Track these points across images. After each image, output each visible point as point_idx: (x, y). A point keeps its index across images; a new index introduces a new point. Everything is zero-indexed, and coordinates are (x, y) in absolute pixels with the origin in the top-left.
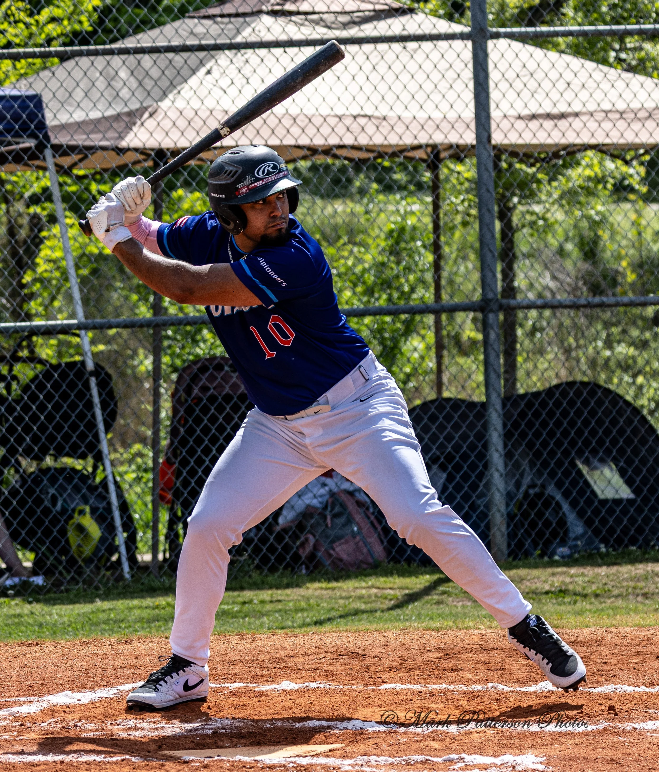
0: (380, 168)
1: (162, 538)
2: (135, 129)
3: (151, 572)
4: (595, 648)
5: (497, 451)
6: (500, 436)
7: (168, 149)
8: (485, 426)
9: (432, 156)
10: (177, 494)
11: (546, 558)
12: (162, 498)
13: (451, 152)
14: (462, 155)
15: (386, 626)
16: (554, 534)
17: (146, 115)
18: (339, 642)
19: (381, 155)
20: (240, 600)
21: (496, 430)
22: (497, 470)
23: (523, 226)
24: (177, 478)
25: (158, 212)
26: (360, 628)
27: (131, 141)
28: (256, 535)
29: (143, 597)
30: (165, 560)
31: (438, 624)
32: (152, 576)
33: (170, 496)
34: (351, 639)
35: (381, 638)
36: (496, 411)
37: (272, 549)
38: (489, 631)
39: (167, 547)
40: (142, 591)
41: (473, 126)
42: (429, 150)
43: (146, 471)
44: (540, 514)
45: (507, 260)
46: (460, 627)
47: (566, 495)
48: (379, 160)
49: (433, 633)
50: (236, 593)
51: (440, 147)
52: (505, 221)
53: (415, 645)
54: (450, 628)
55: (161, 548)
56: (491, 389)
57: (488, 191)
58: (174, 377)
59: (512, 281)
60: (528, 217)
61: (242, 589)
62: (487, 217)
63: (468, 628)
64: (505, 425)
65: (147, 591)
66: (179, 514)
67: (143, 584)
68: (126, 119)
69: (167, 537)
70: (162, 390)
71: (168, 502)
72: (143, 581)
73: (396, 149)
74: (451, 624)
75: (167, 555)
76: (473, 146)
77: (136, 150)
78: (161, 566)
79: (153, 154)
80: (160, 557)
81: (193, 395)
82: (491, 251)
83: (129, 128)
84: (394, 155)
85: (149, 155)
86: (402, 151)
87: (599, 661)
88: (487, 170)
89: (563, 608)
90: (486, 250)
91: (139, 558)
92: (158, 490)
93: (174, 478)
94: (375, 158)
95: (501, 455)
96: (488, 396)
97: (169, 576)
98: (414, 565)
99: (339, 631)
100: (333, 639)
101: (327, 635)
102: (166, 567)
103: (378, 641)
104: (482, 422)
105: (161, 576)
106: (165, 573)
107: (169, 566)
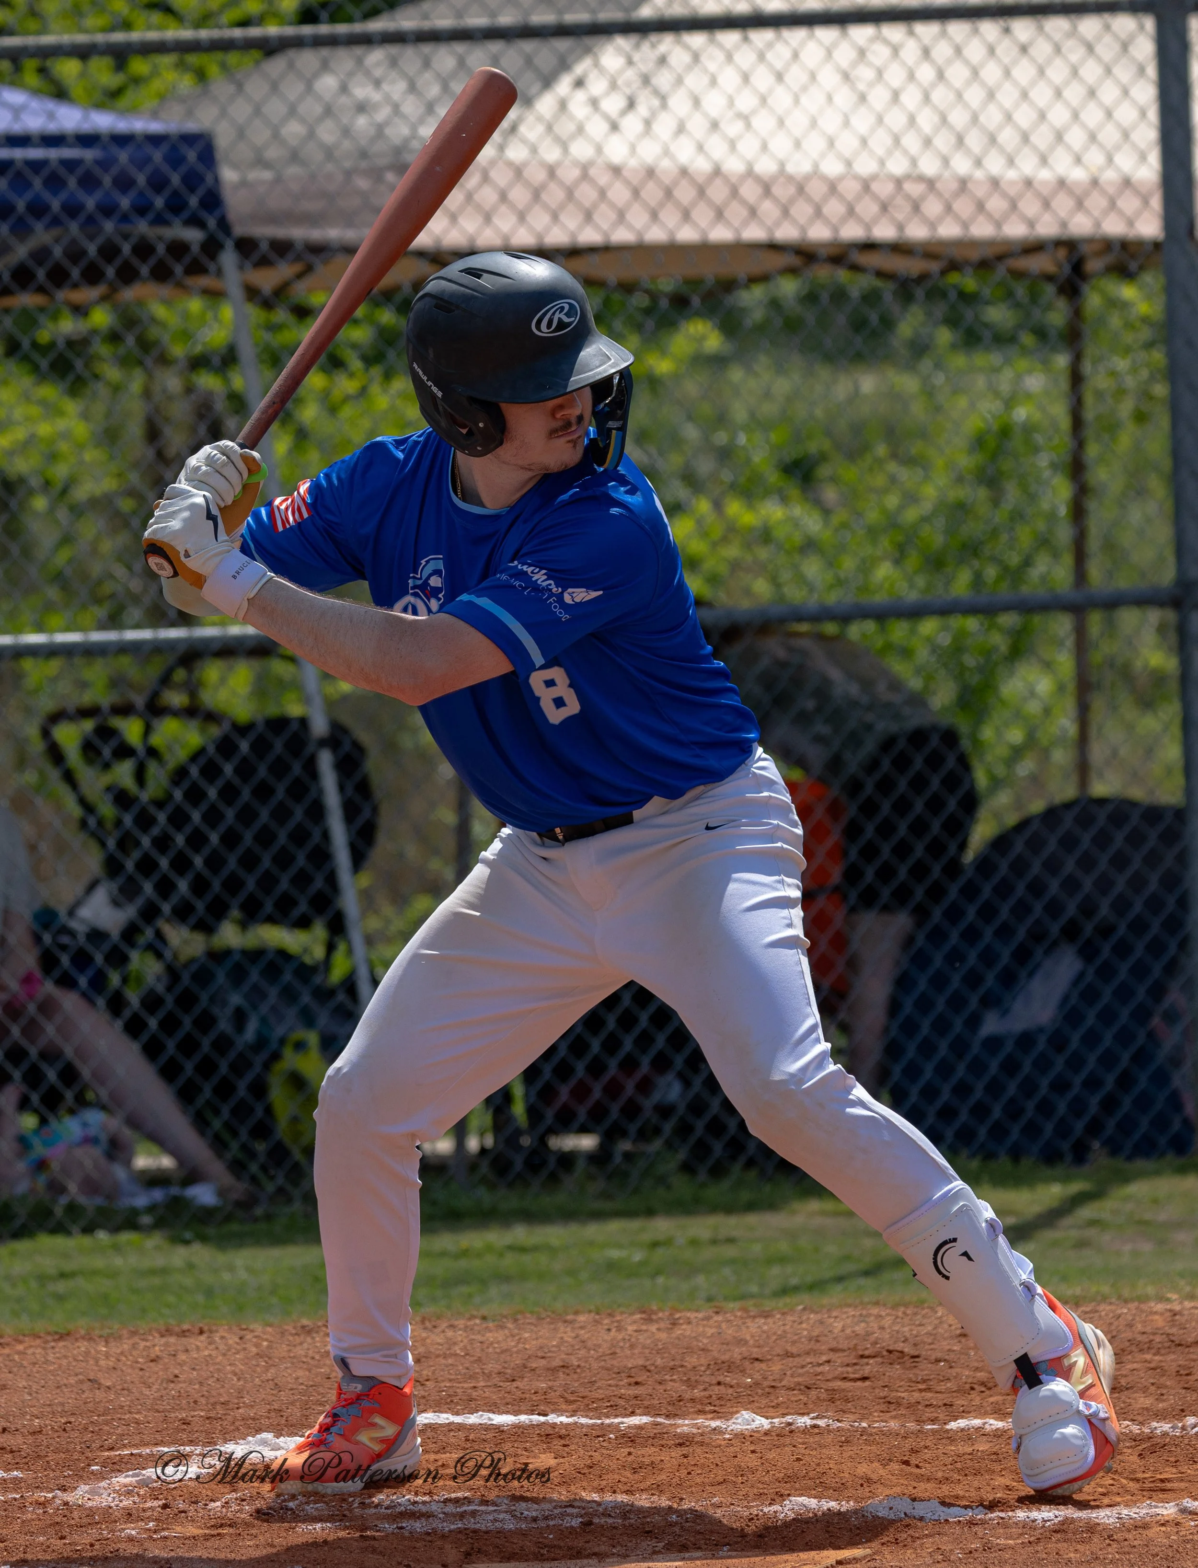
0: (953, 295)
3: (451, 1178)
8: (1182, 859)
9: (1067, 269)
13: (1109, 259)
14: (1133, 266)
18: (860, 1328)
19: (954, 266)
20: (647, 1237)
26: (906, 1298)
29: (433, 1231)
30: (483, 1151)
31: (1078, 1291)
32: (453, 1185)
34: (887, 1322)
38: (1188, 1304)
39: (488, 1121)
40: (431, 1218)
41: (1156, 202)
42: (1062, 253)
46: (1126, 1293)
48: (954, 278)
50: (637, 1223)
51: (1085, 249)
54: (1104, 1299)
56: (1195, 777)
57: (1190, 344)
61: (650, 1212)
62: (1188, 401)
63: (1142, 1299)
65: (443, 1218)
73: (989, 253)
74: (1106, 1289)
75: (489, 1141)
76: (1157, 246)
78: (472, 1164)
80: (473, 1144)
82: (1195, 475)
84: (984, 265)
86: (1000, 258)
90: (1183, 473)
94: (944, 272)
96: (1188, 791)
97: (492, 1187)
98: (1026, 1163)
99: (862, 1303)
100: (849, 1321)
101: (834, 1314)
102: (485, 1168)
103: (946, 1326)
104: (1175, 850)
105: (474, 1187)
106: (483, 1180)
107: (492, 1165)
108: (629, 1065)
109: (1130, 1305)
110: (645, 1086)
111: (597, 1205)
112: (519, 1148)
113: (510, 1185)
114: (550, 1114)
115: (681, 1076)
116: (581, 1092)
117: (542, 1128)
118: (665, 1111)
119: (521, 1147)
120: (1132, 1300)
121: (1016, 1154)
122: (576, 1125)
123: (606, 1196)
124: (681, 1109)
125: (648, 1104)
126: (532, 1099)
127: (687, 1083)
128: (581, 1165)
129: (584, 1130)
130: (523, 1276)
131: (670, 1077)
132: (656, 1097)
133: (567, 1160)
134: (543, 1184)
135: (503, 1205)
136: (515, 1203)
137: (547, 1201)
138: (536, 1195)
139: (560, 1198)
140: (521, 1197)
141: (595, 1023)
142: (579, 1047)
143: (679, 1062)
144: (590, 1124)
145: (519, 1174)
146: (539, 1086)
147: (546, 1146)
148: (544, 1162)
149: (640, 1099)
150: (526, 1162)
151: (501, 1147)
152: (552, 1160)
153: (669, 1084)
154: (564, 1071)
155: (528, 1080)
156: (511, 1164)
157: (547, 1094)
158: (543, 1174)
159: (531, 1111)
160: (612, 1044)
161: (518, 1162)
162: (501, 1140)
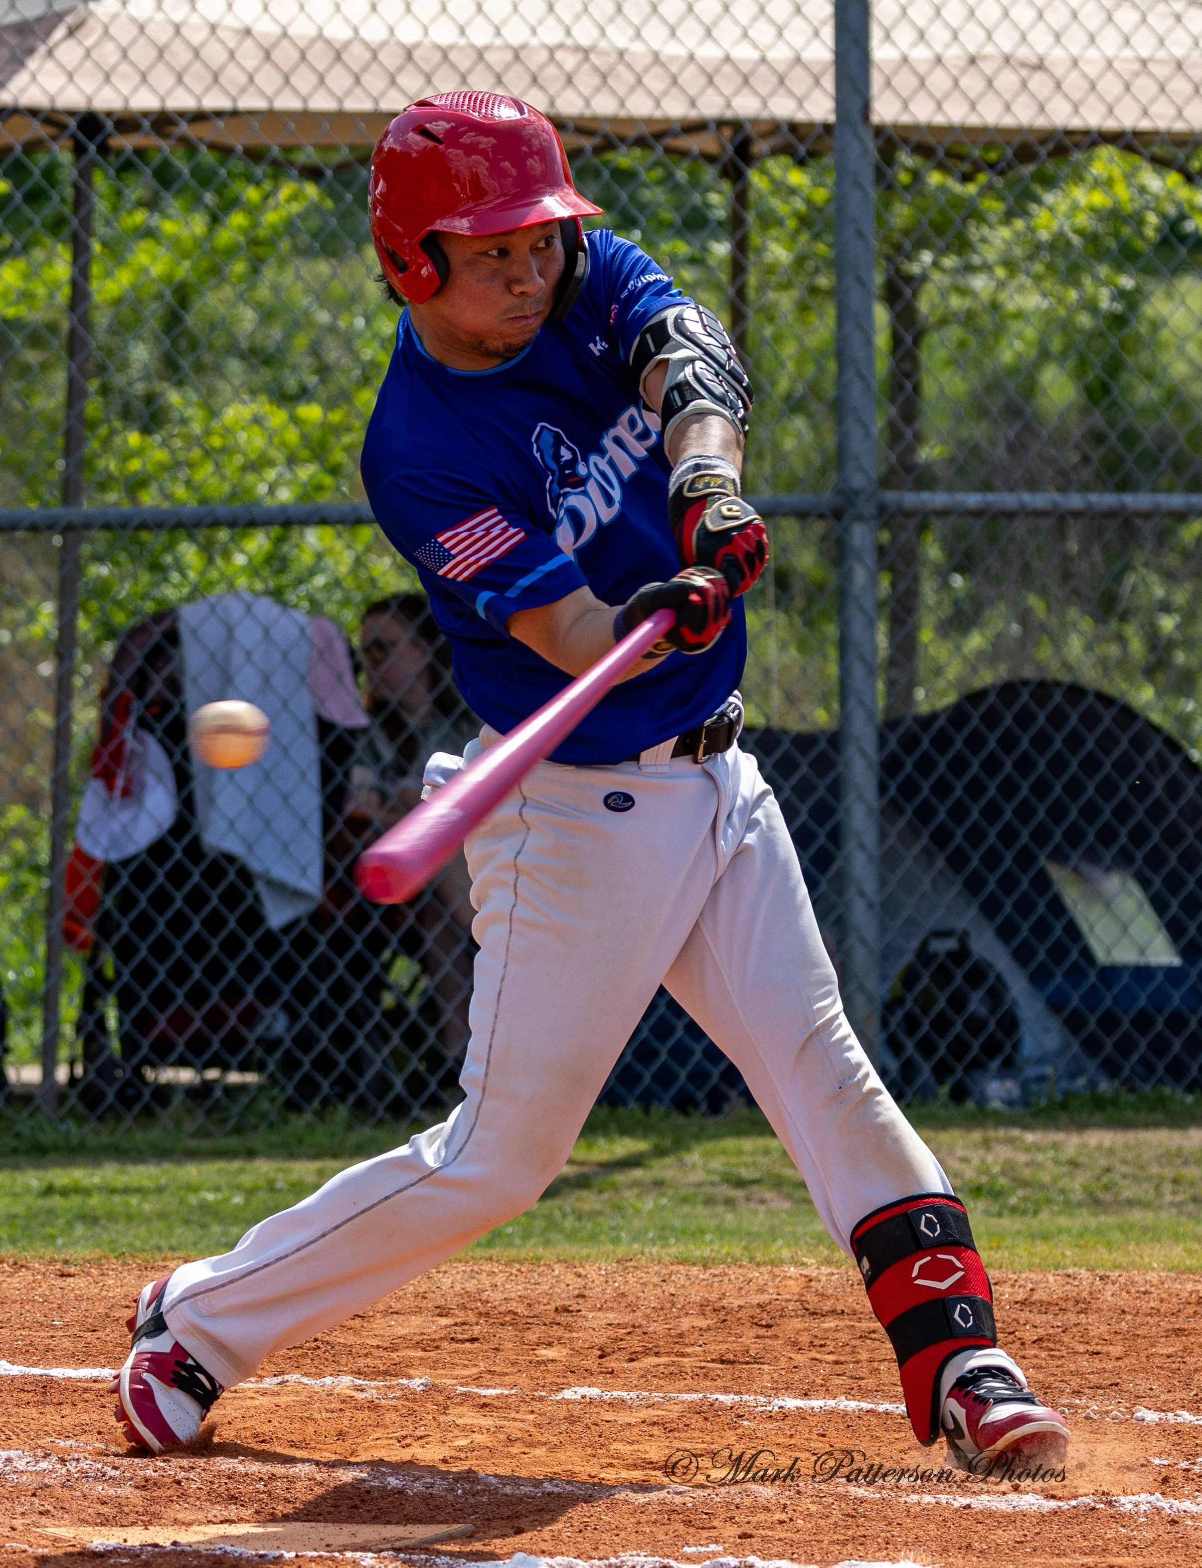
0: (607, 174)
1: (68, 1030)
2: (33, 63)
3: (38, 1109)
4: (1072, 1318)
5: (862, 846)
6: (870, 812)
7: (109, 114)
8: (836, 790)
9: (732, 151)
10: (105, 927)
11: (969, 1106)
12: (69, 936)
13: (774, 141)
14: (802, 150)
15: (584, 1251)
16: (990, 1049)
17: (60, 32)
18: (471, 1285)
19: (608, 144)
20: (246, 1180)
21: (861, 798)
22: (861, 893)
23: (943, 322)
24: (107, 889)
25: (82, 260)
26: (522, 1254)
27: (23, 90)
28: (288, 1030)
29: (15, 1167)
30: (73, 1080)
31: (706, 1251)
32: (40, 1117)
33: (87, 932)
34: (501, 1279)
35: (570, 1278)
36: (863, 754)
37: (324, 1063)
39: (79, 1049)
40: (15, 1151)
41: (829, 80)
42: (726, 134)
43: (36, 870)
44: (958, 1002)
45: (901, 402)
46: (760, 1255)
47: (1021, 957)
48: (609, 156)
49: (694, 1270)
50: (236, 1165)
51: (752, 130)
52: (901, 306)
53: (650, 1298)
54: (735, 1261)
55: (65, 1052)
56: (852, 703)
57: (861, 234)
58: (108, 650)
59: (913, 448)
60: (957, 302)
61: (252, 1154)
62: (855, 294)
63: (776, 1263)
64: (882, 788)
65: (28, 1153)
66: (109, 972)
67: (18, 1135)
68: (13, 40)
69: (79, 1027)
70: (78, 681)
71: (83, 945)
72: (20, 1127)
73: (645, 129)
74: (737, 1251)
75: (79, 1070)
76: (828, 127)
77: (34, 112)
78: (61, 1094)
79: (72, 123)
80: (62, 1074)
81: (151, 694)
82: (862, 378)
83: (17, 62)
84: (641, 142)
85: (63, 127)
86: (659, 136)
87: (1084, 1349)
88: (858, 185)
91: (12, 1074)
92: (60, 916)
93: (98, 889)
94: (597, 150)
95: (871, 859)
96: (845, 716)
97: (81, 1120)
98: (658, 1110)
99: (474, 1258)
100: (459, 1277)
103: (563, 1286)
104: (828, 779)
105: (62, 1120)
106: (71, 1113)
107: (82, 1096)
108: (233, 994)
110: (250, 1017)
111: (194, 1143)
113: (101, 1119)
114: (145, 1044)
116: (180, 1021)
117: (136, 1060)
120: (766, 1264)
121: (647, 1100)
122: (173, 1057)
123: (201, 1133)
124: (288, 1043)
126: (127, 1026)
127: (293, 1015)
128: (178, 1100)
129: (182, 1063)
130: (111, 1217)
131: (276, 1008)
133: (164, 1093)
134: (135, 1118)
135: (92, 1141)
136: (105, 1139)
137: (140, 1137)
138: (129, 1130)
139: (155, 1134)
140: (113, 1132)
141: (197, 948)
142: (179, 973)
143: (286, 992)
144: (190, 1057)
145: (111, 1108)
146: (134, 1012)
147: (142, 1078)
148: (140, 1095)
149: (244, 1031)
150: (120, 1095)
151: (92, 1076)
152: (147, 1093)
153: (274, 1017)
154: (162, 998)
155: (124, 1006)
156: (102, 1096)
157: (144, 1022)
158: (137, 1108)
159: (126, 1040)
160: (215, 971)
161: (111, 1094)
162: (92, 1068)
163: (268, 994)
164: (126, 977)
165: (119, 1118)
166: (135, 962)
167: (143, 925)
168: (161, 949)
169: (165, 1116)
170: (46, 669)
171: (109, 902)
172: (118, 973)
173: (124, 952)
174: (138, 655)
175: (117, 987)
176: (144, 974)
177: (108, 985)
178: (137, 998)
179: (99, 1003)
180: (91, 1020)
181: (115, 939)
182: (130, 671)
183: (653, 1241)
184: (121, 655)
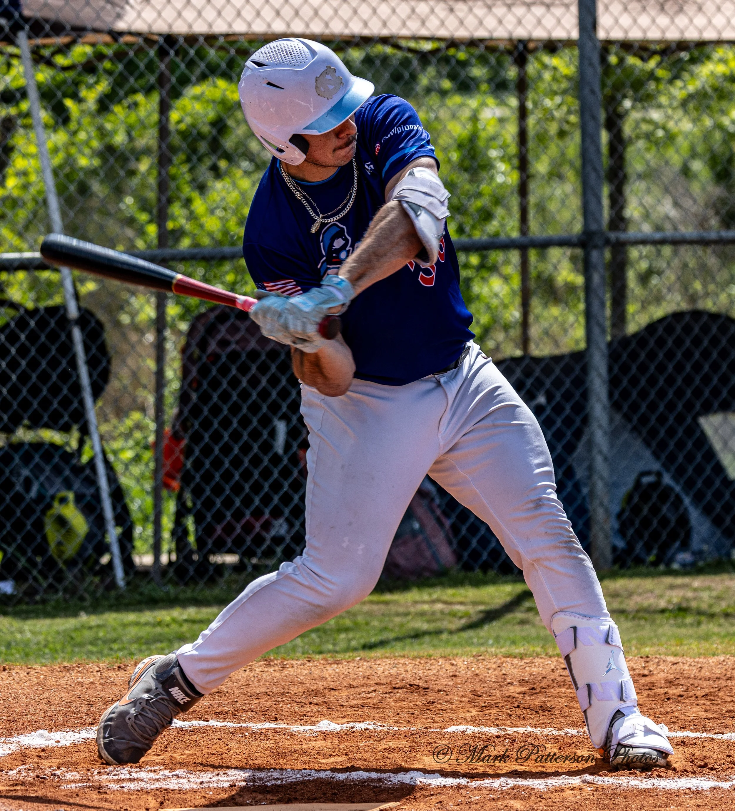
0: (453, 62)
1: (166, 535)
3: (152, 580)
4: (723, 683)
5: (600, 426)
6: (604, 407)
8: (585, 396)
10: (187, 479)
11: (662, 567)
15: (455, 651)
16: (673, 536)
18: (393, 671)
19: (454, 45)
21: (599, 400)
22: (600, 452)
23: (638, 137)
24: (187, 457)
26: (421, 654)
27: (132, 22)
28: (288, 532)
29: (140, 611)
30: (170, 563)
31: (521, 650)
32: (153, 584)
33: (177, 481)
34: (409, 668)
35: (448, 666)
36: (600, 375)
39: (173, 546)
40: (140, 603)
43: (146, 447)
44: (655, 510)
45: (616, 182)
46: (550, 651)
47: (689, 485)
48: (454, 52)
49: (515, 661)
52: (615, 131)
53: (492, 676)
54: (538, 655)
55: (165, 547)
57: (593, 92)
58: (184, 326)
59: (622, 208)
60: (645, 127)
62: (591, 125)
64: (610, 395)
65: (146, 603)
66: (189, 504)
67: (141, 594)
69: (173, 533)
70: (169, 345)
72: (142, 589)
74: (538, 649)
75: (174, 557)
78: (164, 571)
79: (161, 40)
80: (164, 559)
81: (210, 350)
82: (595, 169)
84: (472, 45)
85: (154, 42)
87: (729, 699)
88: (591, 65)
89: (683, 631)
90: (589, 168)
91: (137, 560)
92: (161, 475)
93: (182, 458)
94: (448, 49)
95: (605, 433)
97: (176, 584)
98: (491, 573)
99: (395, 656)
100: (387, 667)
101: (378, 662)
102: (171, 573)
103: (444, 670)
104: (581, 390)
105: (165, 585)
106: (170, 581)
107: (176, 571)
108: (257, 514)
109: (553, 659)
110: (267, 526)
112: (192, 562)
113: (186, 584)
114: (210, 542)
115: (287, 520)
116: (229, 529)
117: (205, 551)
118: (278, 540)
119: (193, 561)
120: (554, 656)
121: (485, 568)
122: (225, 549)
124: (288, 539)
125: (268, 537)
126: (200, 532)
127: (291, 525)
128: (228, 572)
129: (230, 551)
131: (281, 521)
132: (273, 532)
133: (220, 568)
134: (205, 583)
135: (182, 596)
136: (189, 594)
137: (207, 593)
138: (202, 590)
139: (216, 591)
140: (193, 591)
141: (237, 489)
142: (228, 503)
143: (287, 512)
144: (234, 548)
145: (192, 578)
146: (204, 525)
147: (208, 560)
148: (207, 570)
149: (264, 534)
150: (196, 570)
151: (181, 561)
152: (211, 569)
153: (281, 525)
154: (219, 517)
155: (198, 522)
156: (187, 571)
157: (209, 530)
158: (206, 578)
159: (199, 540)
160: (247, 502)
161: (191, 570)
162: (181, 556)
163: (276, 513)
164: (199, 506)
165: (196, 583)
166: (203, 498)
167: (207, 477)
168: (218, 490)
169: (222, 582)
170: (150, 337)
171: (189, 464)
172: (194, 504)
173: (197, 492)
174: (201, 329)
175: (194, 511)
176: (208, 504)
177: (189, 511)
178: (205, 517)
179: (184, 520)
180: (180, 530)
181: (192, 485)
182: (197, 338)
183: (492, 646)
184: (192, 329)
